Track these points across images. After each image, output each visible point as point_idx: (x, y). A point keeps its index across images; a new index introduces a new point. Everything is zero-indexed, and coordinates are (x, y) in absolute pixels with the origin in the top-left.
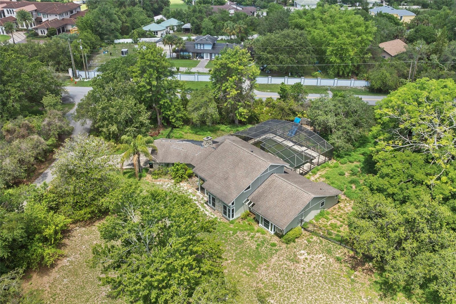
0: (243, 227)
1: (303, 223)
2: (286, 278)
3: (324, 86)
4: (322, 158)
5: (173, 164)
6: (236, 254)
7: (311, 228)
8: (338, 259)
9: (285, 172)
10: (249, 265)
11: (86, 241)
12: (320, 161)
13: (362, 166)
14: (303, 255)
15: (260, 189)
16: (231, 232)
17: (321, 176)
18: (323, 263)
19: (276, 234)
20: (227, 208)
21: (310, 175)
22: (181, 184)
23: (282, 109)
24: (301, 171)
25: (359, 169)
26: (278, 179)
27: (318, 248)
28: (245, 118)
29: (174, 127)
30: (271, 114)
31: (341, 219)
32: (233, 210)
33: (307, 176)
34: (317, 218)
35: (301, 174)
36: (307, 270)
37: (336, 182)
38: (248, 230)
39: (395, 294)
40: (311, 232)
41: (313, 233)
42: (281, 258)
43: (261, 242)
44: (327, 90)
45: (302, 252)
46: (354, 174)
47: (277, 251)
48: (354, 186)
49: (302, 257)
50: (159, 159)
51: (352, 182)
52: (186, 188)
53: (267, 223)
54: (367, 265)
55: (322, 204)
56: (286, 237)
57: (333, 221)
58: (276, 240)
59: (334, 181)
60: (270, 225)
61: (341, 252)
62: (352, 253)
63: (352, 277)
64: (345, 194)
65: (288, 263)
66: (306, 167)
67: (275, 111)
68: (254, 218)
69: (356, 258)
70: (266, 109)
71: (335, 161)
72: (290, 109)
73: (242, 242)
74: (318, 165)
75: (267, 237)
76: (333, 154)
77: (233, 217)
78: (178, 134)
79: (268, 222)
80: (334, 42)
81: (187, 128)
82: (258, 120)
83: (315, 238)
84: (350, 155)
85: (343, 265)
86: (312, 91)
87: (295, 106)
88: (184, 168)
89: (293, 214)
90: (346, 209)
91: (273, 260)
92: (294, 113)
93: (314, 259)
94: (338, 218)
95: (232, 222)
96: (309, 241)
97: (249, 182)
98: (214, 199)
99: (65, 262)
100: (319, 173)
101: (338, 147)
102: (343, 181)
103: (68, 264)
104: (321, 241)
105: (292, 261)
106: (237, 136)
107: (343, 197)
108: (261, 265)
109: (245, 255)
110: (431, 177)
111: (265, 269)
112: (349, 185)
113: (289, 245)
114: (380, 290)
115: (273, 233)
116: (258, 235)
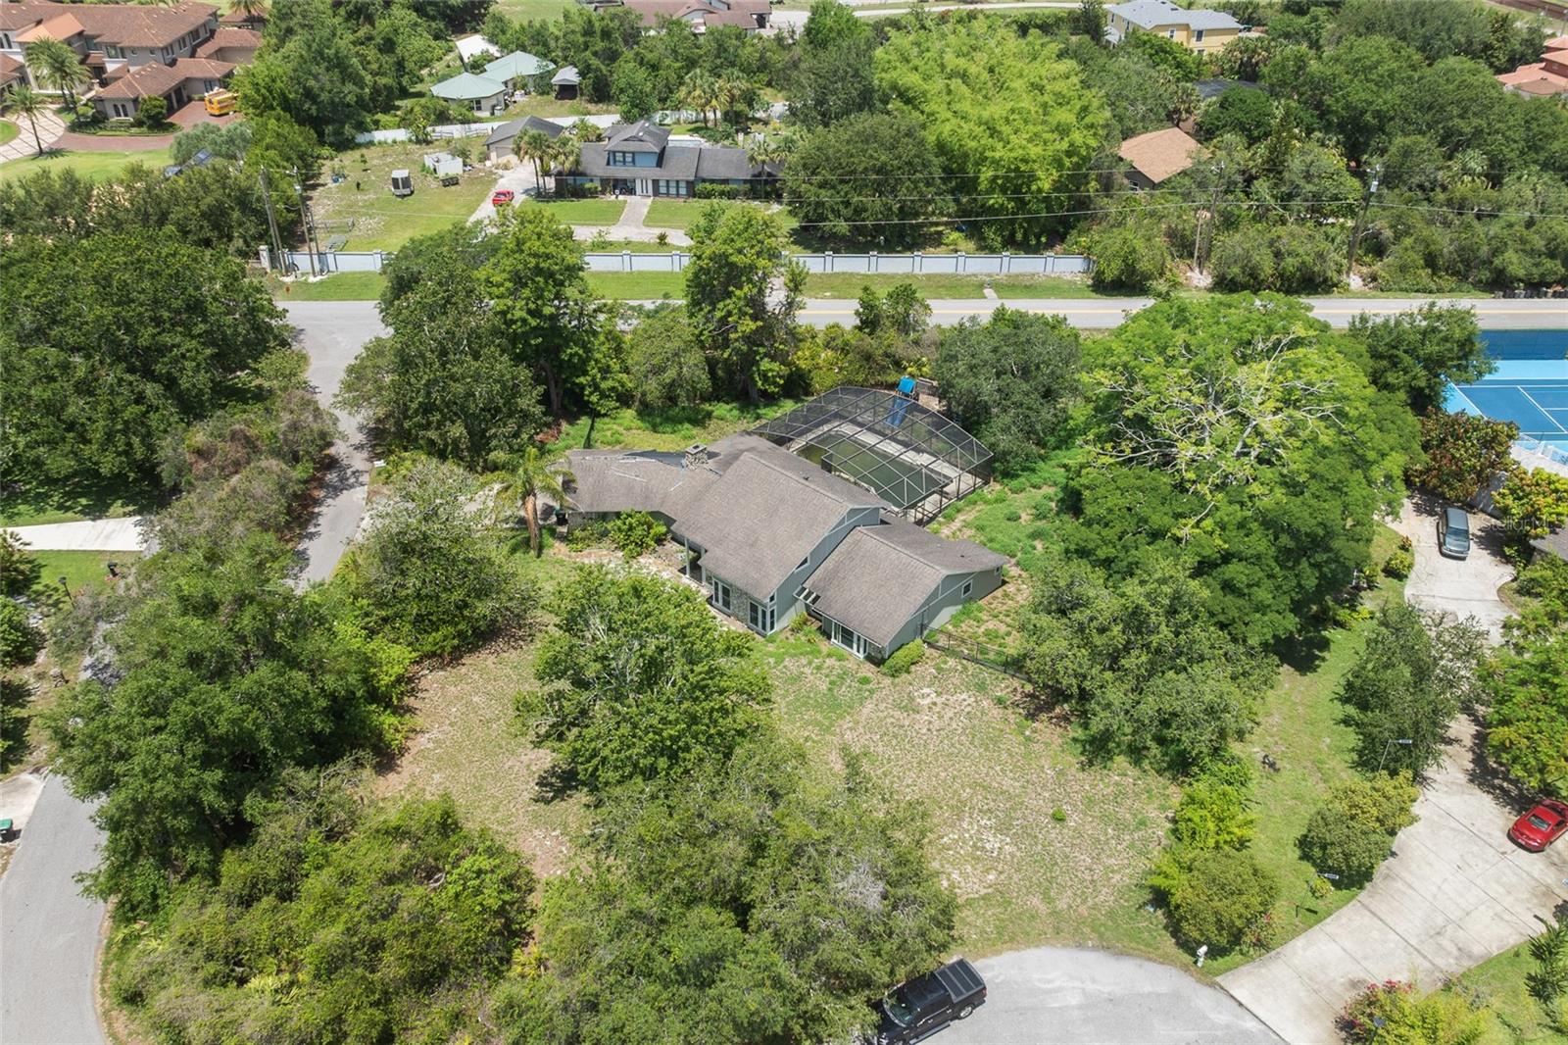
0: (795, 647)
1: (925, 633)
2: (894, 743)
3: (975, 275)
4: (968, 481)
5: (618, 515)
6: (788, 704)
7: (943, 641)
8: (1000, 701)
9: (883, 522)
10: (818, 723)
11: (456, 697)
12: (963, 487)
13: (1061, 495)
14: (927, 696)
15: (829, 564)
16: (772, 660)
17: (966, 525)
18: (969, 709)
19: (869, 658)
20: (760, 609)
21: (940, 523)
22: (640, 559)
23: (868, 357)
24: (920, 516)
25: (1053, 505)
26: (867, 539)
27: (957, 682)
28: (776, 384)
29: (595, 415)
30: (841, 369)
31: (1008, 620)
32: (772, 612)
33: (934, 525)
34: (955, 620)
35: (920, 523)
36: (937, 724)
37: (1000, 536)
38: (807, 653)
39: (1111, 759)
40: (943, 649)
41: (947, 651)
42: (882, 706)
43: (839, 676)
44: (982, 286)
45: (926, 690)
46: (1040, 516)
47: (871, 692)
48: (1039, 545)
49: (927, 702)
50: (583, 502)
51: (1036, 535)
52: (654, 569)
53: (847, 636)
54: (1058, 710)
55: (967, 589)
56: (889, 663)
57: (991, 625)
58: (868, 670)
59: (993, 535)
60: (855, 639)
61: (1008, 686)
62: (1029, 688)
63: (1027, 733)
64: (1017, 564)
65: (897, 714)
66: (930, 504)
67: (851, 363)
68: (820, 628)
69: (1038, 698)
70: (826, 355)
71: (998, 487)
72: (887, 355)
73: (798, 678)
74: (959, 499)
75: (850, 665)
76: (994, 471)
77: (772, 627)
78: (609, 433)
79: (851, 634)
80: (997, 155)
81: (629, 414)
82: (809, 385)
83: (951, 662)
84: (1033, 470)
85: (1010, 711)
86: (943, 291)
87: (899, 344)
88: (646, 523)
89: (904, 612)
90: (1019, 598)
91: (865, 711)
92: (898, 364)
93: (950, 703)
94: (1001, 617)
95: (772, 641)
96: (939, 670)
97: (804, 548)
98: (726, 592)
99: (421, 742)
100: (961, 517)
101: (1005, 453)
102: (1016, 534)
103: (431, 745)
104: (965, 668)
105: (905, 709)
106: (761, 435)
107: (1014, 571)
108: (840, 722)
109: (805, 704)
110: (1184, 521)
111: (851, 729)
112: (1030, 542)
113: (897, 680)
114: (1082, 754)
115: (861, 656)
116: (829, 662)
